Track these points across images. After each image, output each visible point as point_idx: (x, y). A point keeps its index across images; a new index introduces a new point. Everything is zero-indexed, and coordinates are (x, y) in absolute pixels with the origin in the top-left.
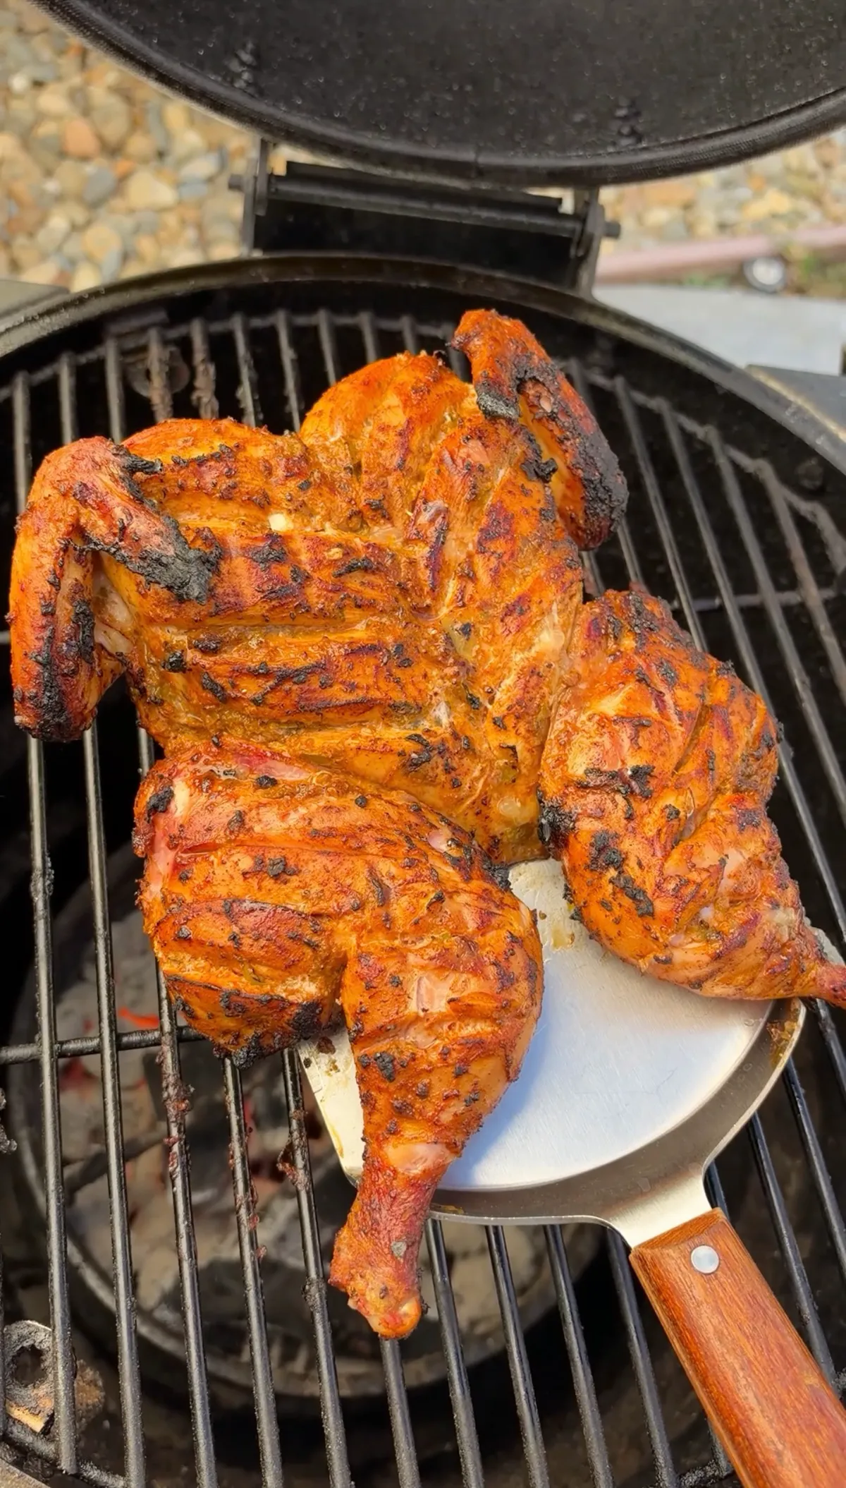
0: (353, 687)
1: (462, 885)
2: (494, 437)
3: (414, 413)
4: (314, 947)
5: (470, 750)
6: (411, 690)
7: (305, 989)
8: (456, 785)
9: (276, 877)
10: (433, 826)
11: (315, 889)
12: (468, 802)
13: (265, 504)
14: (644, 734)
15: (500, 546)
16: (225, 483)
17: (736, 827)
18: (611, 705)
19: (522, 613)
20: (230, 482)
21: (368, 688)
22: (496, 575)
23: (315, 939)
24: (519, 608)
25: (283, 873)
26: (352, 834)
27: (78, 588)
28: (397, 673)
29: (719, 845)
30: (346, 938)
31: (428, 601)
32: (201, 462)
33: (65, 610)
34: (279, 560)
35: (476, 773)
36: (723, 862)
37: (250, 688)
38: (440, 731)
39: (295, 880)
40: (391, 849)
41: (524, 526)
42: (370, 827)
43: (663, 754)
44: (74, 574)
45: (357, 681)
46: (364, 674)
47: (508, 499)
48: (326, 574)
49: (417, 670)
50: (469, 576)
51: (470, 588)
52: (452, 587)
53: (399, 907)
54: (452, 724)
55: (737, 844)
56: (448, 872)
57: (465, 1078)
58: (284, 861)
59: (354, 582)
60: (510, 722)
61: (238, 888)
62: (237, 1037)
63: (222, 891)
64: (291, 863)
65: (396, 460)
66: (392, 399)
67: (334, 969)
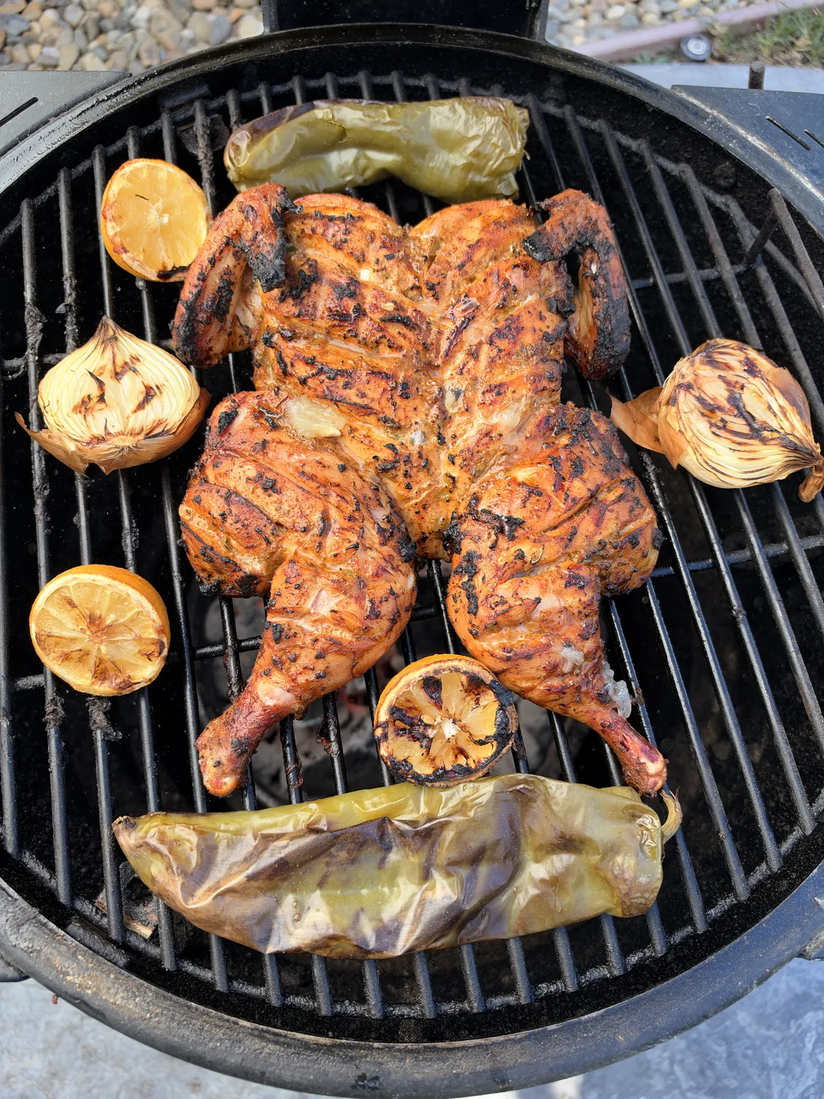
0: (363, 395)
1: (377, 546)
2: (536, 273)
3: (486, 237)
4: (269, 543)
5: (427, 466)
6: (401, 414)
7: (252, 564)
8: (409, 487)
9: (266, 490)
10: (380, 505)
11: (286, 507)
12: (413, 502)
13: (361, 260)
14: (534, 498)
15: (503, 344)
16: (340, 236)
17: (563, 582)
18: (523, 474)
19: (499, 394)
20: (343, 237)
21: (373, 400)
22: (492, 361)
23: (271, 538)
24: (498, 390)
25: (271, 487)
26: (325, 484)
27: (228, 272)
28: (398, 400)
29: (544, 588)
30: (290, 546)
31: (439, 362)
32: (331, 219)
33: (215, 281)
34: (352, 295)
35: (425, 486)
36: (538, 601)
37: (302, 370)
38: (411, 448)
39: (275, 497)
40: (344, 505)
41: (528, 339)
42: (338, 485)
43: (538, 517)
44: (229, 261)
45: (368, 392)
46: (374, 391)
47: (525, 316)
48: (377, 316)
49: (411, 403)
50: (474, 354)
51: (471, 364)
52: (460, 358)
53: (330, 541)
54: (421, 447)
55: (559, 594)
56: (373, 536)
57: (321, 661)
58: (275, 482)
59: (394, 330)
60: (458, 461)
61: (241, 487)
62: (210, 576)
63: (232, 484)
64: (278, 486)
65: (459, 262)
66: (477, 223)
67: (275, 561)
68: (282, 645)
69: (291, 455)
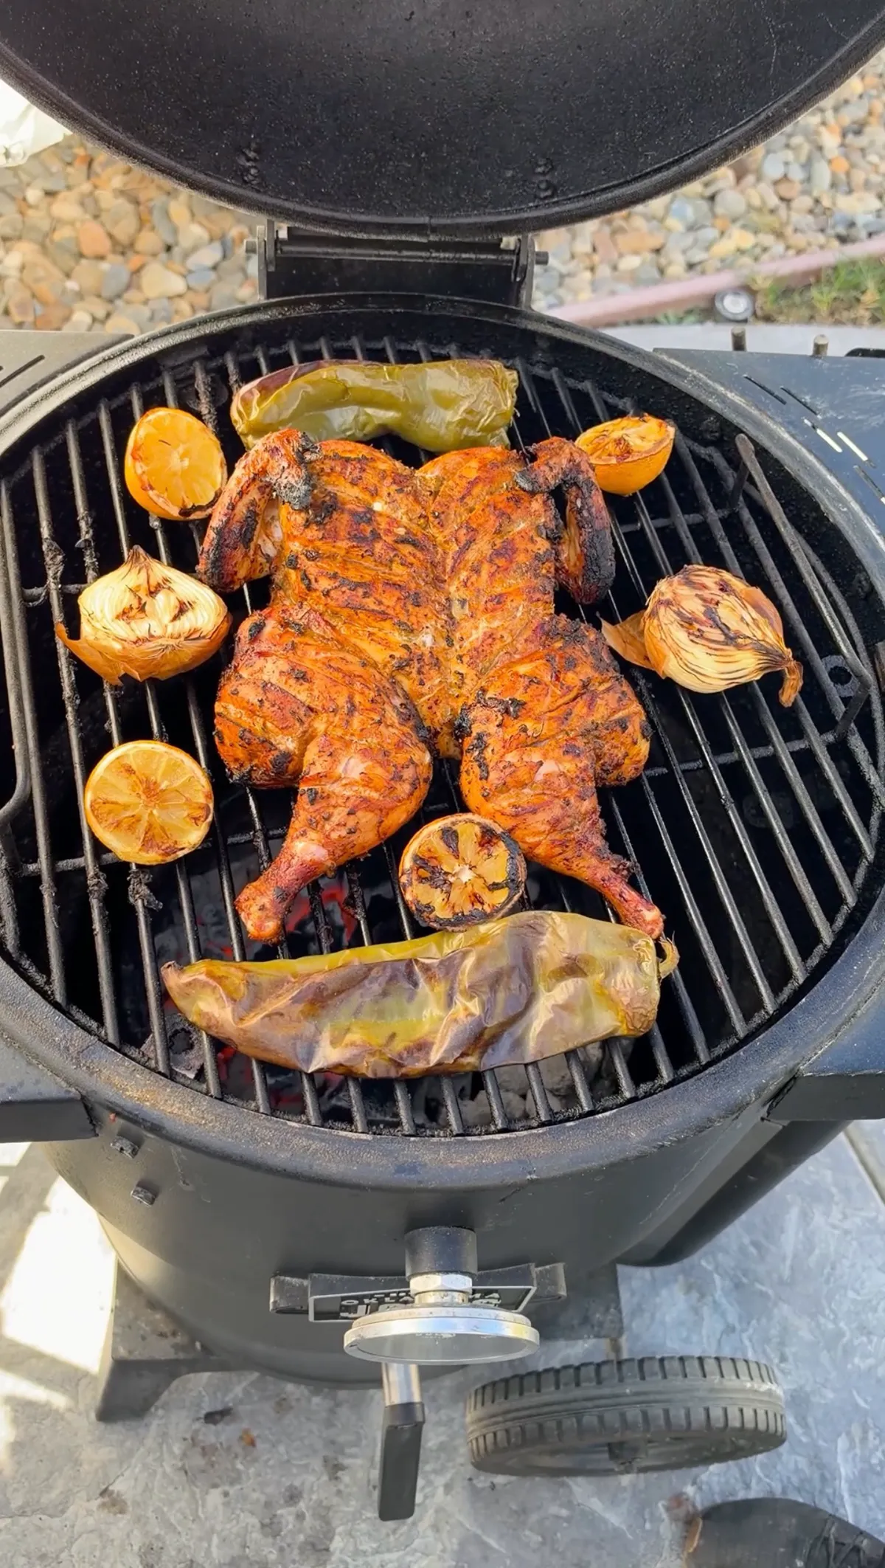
0: (380, 603)
1: (397, 725)
2: (527, 505)
3: (483, 475)
4: (301, 721)
5: (437, 664)
6: (413, 619)
7: (288, 744)
8: (422, 683)
9: (297, 679)
10: (398, 695)
11: (316, 693)
12: (427, 697)
13: (375, 494)
14: (534, 686)
15: (501, 562)
16: (356, 473)
17: (561, 751)
18: (523, 669)
19: (499, 603)
20: (358, 475)
21: (388, 607)
22: (492, 575)
23: (304, 719)
24: (499, 600)
25: (303, 677)
26: (350, 675)
27: (253, 503)
28: (410, 607)
29: (545, 756)
30: (320, 725)
31: (446, 578)
32: (348, 460)
33: (241, 509)
34: (369, 521)
35: (437, 682)
36: (541, 764)
37: (324, 584)
38: (423, 649)
39: (306, 685)
40: (367, 691)
41: (521, 558)
42: (361, 676)
43: (538, 700)
44: (254, 494)
45: (384, 600)
46: (389, 600)
47: (518, 540)
48: (389, 539)
49: (422, 611)
50: (476, 571)
51: (474, 578)
52: (463, 575)
53: (356, 722)
54: (431, 648)
55: (558, 761)
56: (392, 716)
57: (351, 818)
58: (305, 673)
59: (406, 549)
60: (466, 659)
61: (274, 679)
62: (242, 765)
63: (266, 678)
64: (308, 676)
65: (460, 496)
66: (474, 464)
67: (305, 740)
68: (317, 806)
69: (317, 654)
